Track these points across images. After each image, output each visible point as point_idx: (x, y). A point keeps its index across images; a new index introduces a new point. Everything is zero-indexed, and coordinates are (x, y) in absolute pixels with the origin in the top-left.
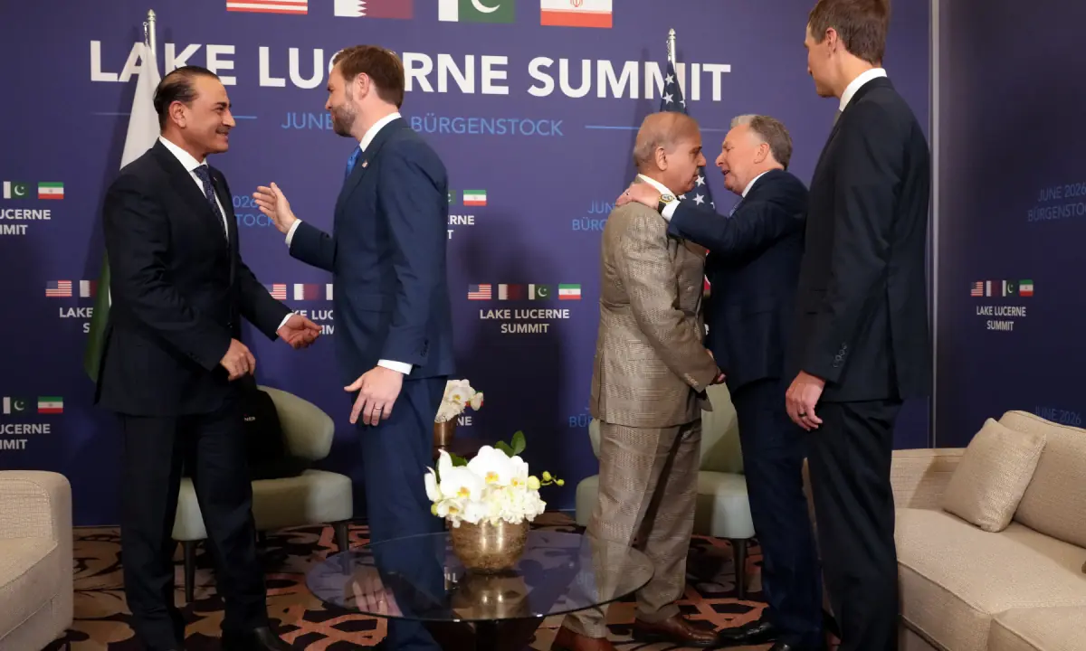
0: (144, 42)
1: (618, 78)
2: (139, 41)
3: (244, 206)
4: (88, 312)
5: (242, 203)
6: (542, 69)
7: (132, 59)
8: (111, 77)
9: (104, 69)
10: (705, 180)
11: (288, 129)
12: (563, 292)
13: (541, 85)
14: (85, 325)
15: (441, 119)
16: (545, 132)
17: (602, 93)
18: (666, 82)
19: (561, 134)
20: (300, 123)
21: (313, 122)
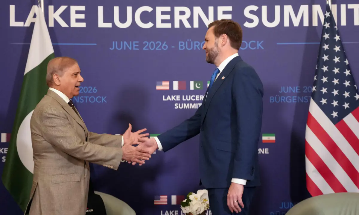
0: (37, 5)
1: (296, 15)
2: (35, 5)
3: (89, 92)
4: (5, 151)
5: (88, 90)
6: (252, 12)
7: (31, 14)
8: (20, 24)
9: (17, 20)
10: (350, 72)
11: (113, 50)
12: (265, 138)
13: (251, 21)
14: (3, 158)
15: (195, 42)
16: (254, 47)
17: (287, 24)
18: (325, 16)
19: (263, 48)
20: (119, 47)
21: (126, 46)
